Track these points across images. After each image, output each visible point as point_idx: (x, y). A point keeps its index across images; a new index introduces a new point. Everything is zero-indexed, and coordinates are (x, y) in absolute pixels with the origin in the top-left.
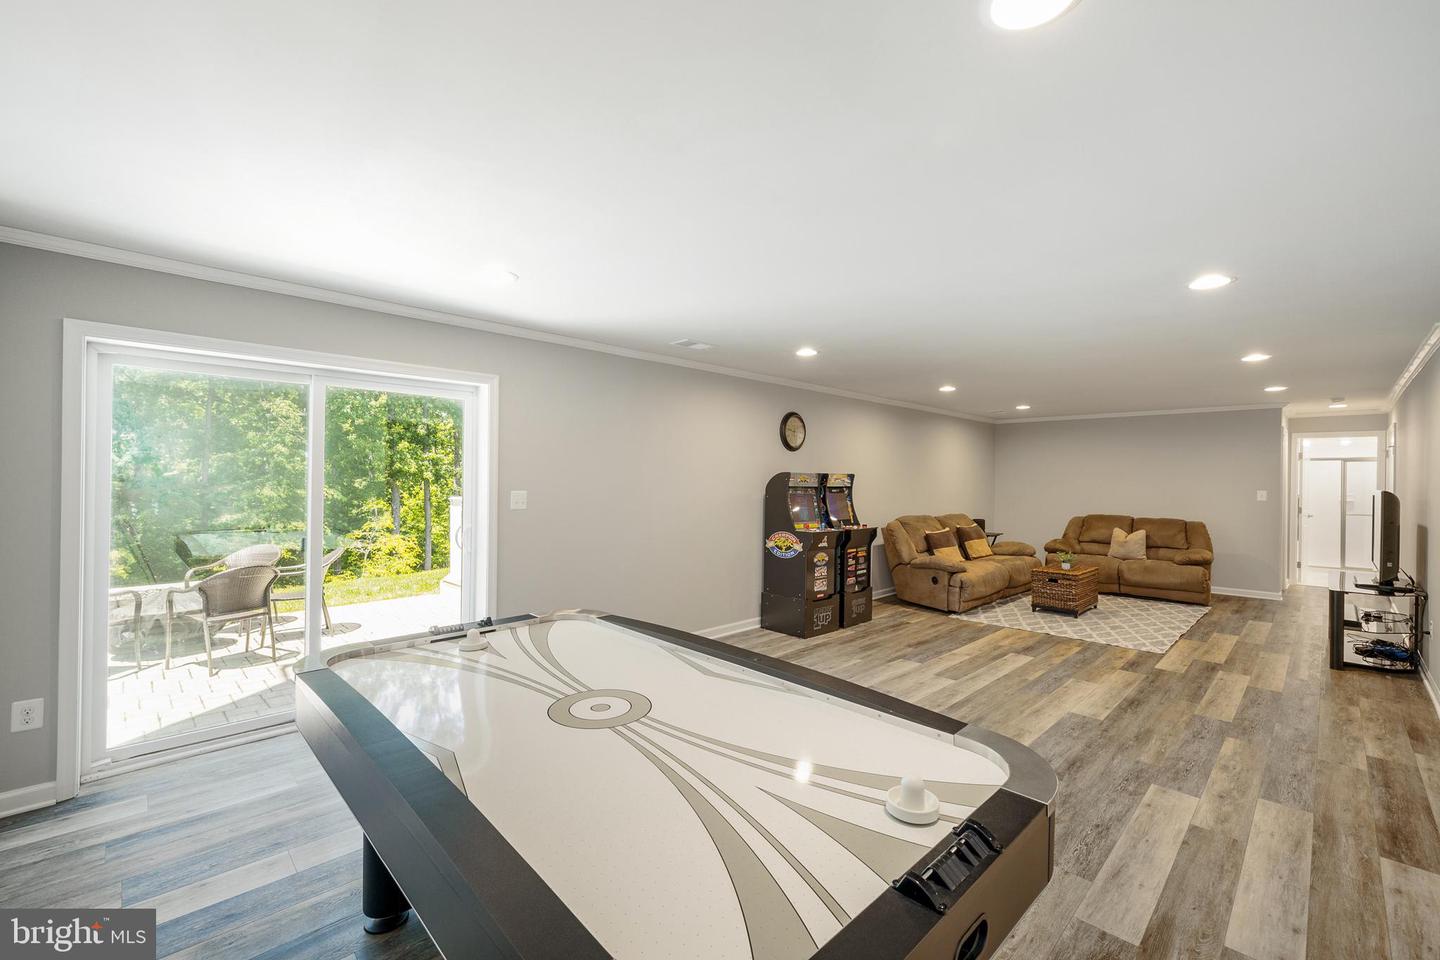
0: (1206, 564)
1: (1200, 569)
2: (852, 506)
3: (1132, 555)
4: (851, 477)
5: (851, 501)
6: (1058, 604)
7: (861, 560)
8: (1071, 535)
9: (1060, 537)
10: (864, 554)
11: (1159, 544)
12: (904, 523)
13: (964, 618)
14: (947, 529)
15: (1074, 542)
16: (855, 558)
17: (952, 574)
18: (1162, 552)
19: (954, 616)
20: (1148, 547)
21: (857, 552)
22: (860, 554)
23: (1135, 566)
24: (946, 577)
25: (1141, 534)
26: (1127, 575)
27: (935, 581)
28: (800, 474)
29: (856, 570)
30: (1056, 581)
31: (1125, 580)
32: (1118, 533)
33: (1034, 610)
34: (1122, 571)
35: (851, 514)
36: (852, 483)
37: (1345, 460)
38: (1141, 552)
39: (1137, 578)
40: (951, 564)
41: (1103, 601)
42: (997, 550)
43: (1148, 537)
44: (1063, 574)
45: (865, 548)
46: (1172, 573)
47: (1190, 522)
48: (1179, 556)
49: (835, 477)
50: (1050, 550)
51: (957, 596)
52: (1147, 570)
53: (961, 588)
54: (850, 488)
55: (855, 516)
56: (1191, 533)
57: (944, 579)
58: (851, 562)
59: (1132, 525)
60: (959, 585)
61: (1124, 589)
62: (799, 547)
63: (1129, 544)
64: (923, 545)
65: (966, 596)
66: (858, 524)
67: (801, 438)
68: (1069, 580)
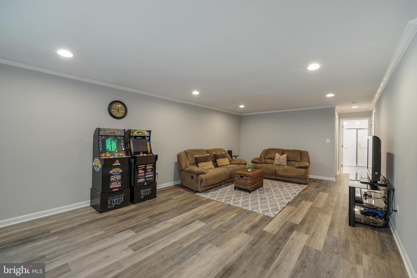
0: (306, 168)
1: (304, 170)
2: (150, 145)
3: (281, 164)
4: (150, 132)
5: (150, 143)
6: (243, 187)
7: (149, 170)
8: (262, 156)
9: (259, 157)
10: (152, 167)
11: (291, 159)
12: (186, 153)
13: (201, 195)
14: (209, 154)
15: (263, 159)
16: (145, 170)
17: (198, 175)
18: (292, 163)
19: (197, 194)
20: (288, 161)
21: (146, 167)
22: (148, 168)
23: (281, 168)
24: (196, 176)
25: (285, 156)
26: (278, 172)
27: (192, 178)
28: (110, 129)
29: (145, 175)
30: (242, 177)
31: (277, 174)
32: (277, 155)
33: (235, 189)
34: (276, 171)
35: (149, 149)
36: (150, 135)
37: (357, 129)
38: (284, 163)
39: (281, 173)
41: (267, 183)
42: (232, 162)
43: (287, 157)
44: (245, 174)
45: (152, 165)
46: (294, 171)
47: (304, 151)
48: (297, 165)
49: (137, 131)
50: (253, 162)
51: (200, 185)
52: (285, 170)
53: (201, 181)
54: (149, 137)
55: (151, 150)
56: (303, 155)
58: (140, 171)
59: (282, 152)
60: (200, 180)
61: (278, 178)
62: (100, 166)
63: (281, 159)
64: (194, 161)
65: (203, 185)
66: (151, 152)
67: (123, 113)
68: (247, 177)
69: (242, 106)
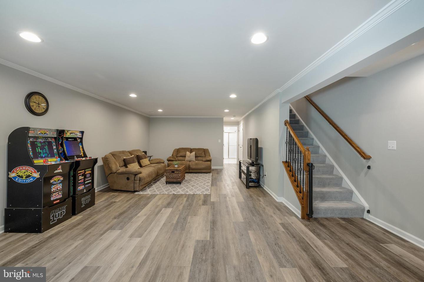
0: (210, 161)
2: (83, 148)
3: (192, 160)
4: (82, 133)
5: (82, 145)
6: (175, 180)
7: (88, 176)
8: (174, 155)
9: (171, 156)
10: (90, 172)
11: (198, 156)
12: (113, 154)
13: (141, 193)
14: (133, 156)
15: (176, 157)
16: (84, 175)
17: (136, 175)
18: (199, 158)
19: (137, 193)
20: (196, 157)
21: (85, 172)
22: (87, 173)
23: (193, 163)
24: (133, 176)
25: (194, 153)
26: (191, 166)
27: (128, 179)
28: (41, 129)
29: (84, 181)
30: (174, 172)
31: (191, 168)
32: (188, 153)
33: (166, 184)
34: (190, 165)
35: (82, 152)
36: (82, 136)
37: (229, 133)
38: (194, 159)
39: (194, 167)
40: (135, 171)
41: (187, 176)
42: (152, 162)
43: (195, 154)
44: (176, 169)
45: (90, 169)
46: (203, 165)
47: (205, 149)
48: (204, 159)
49: (70, 132)
50: (169, 160)
51: (138, 184)
52: (196, 164)
53: (140, 180)
54: (81, 139)
55: (84, 153)
56: (205, 152)
57: (132, 178)
58: (81, 177)
59: (191, 151)
60: (138, 179)
61: (191, 171)
62: (37, 175)
63: (190, 156)
64: (122, 163)
65: (142, 183)
66: (85, 156)
67: (44, 109)
68: (178, 171)
69: (160, 110)
